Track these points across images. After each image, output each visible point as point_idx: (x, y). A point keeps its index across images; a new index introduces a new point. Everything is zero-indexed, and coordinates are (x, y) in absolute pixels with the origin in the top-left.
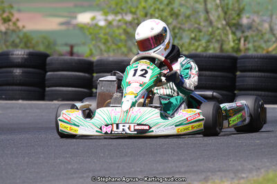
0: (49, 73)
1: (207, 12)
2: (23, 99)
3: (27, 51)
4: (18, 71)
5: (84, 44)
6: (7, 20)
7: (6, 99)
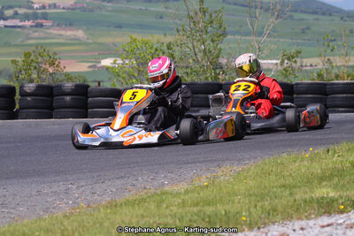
0: (90, 99)
1: (196, 55)
2: (73, 118)
3: (74, 84)
4: (68, 98)
5: (110, 79)
6: (52, 64)
7: (60, 118)
